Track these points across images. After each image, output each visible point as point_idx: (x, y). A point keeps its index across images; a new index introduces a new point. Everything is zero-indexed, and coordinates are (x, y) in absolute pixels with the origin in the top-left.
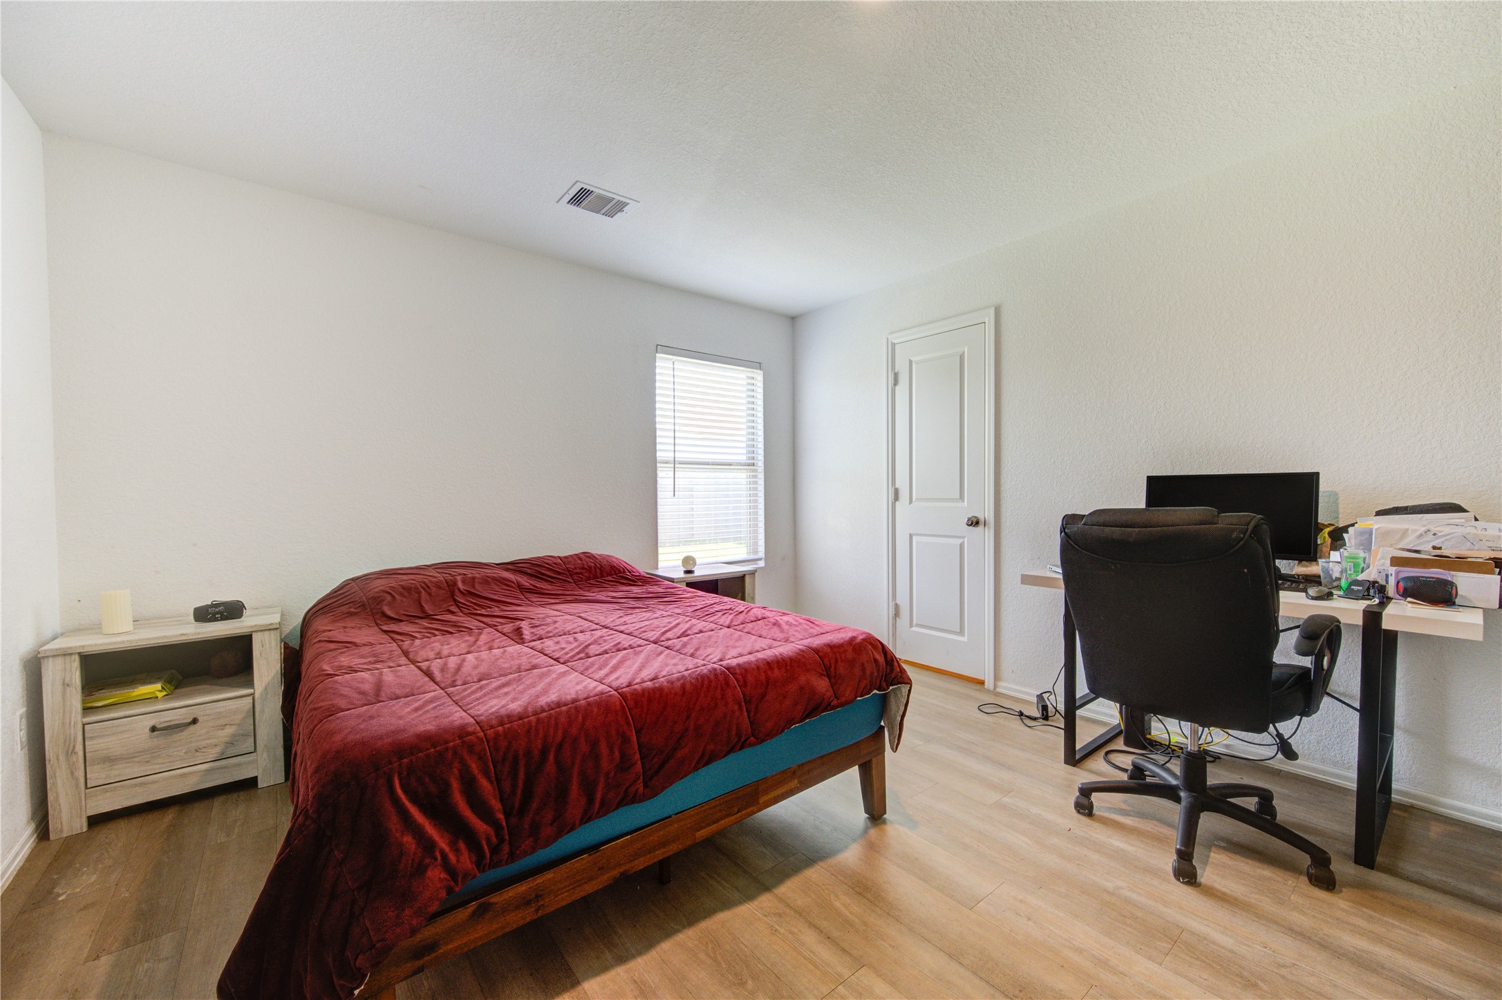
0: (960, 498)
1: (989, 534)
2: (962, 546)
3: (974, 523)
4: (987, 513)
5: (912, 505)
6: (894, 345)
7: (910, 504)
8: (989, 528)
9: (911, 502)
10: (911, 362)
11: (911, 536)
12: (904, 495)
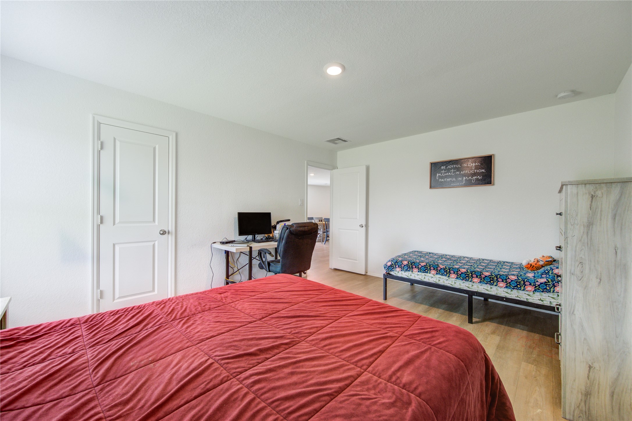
0: (153, 221)
1: (171, 239)
2: (154, 246)
3: (164, 233)
4: (171, 227)
5: (115, 226)
6: (99, 124)
7: (114, 225)
8: (172, 234)
9: (114, 224)
10: (115, 139)
11: (114, 245)
12: (108, 220)
